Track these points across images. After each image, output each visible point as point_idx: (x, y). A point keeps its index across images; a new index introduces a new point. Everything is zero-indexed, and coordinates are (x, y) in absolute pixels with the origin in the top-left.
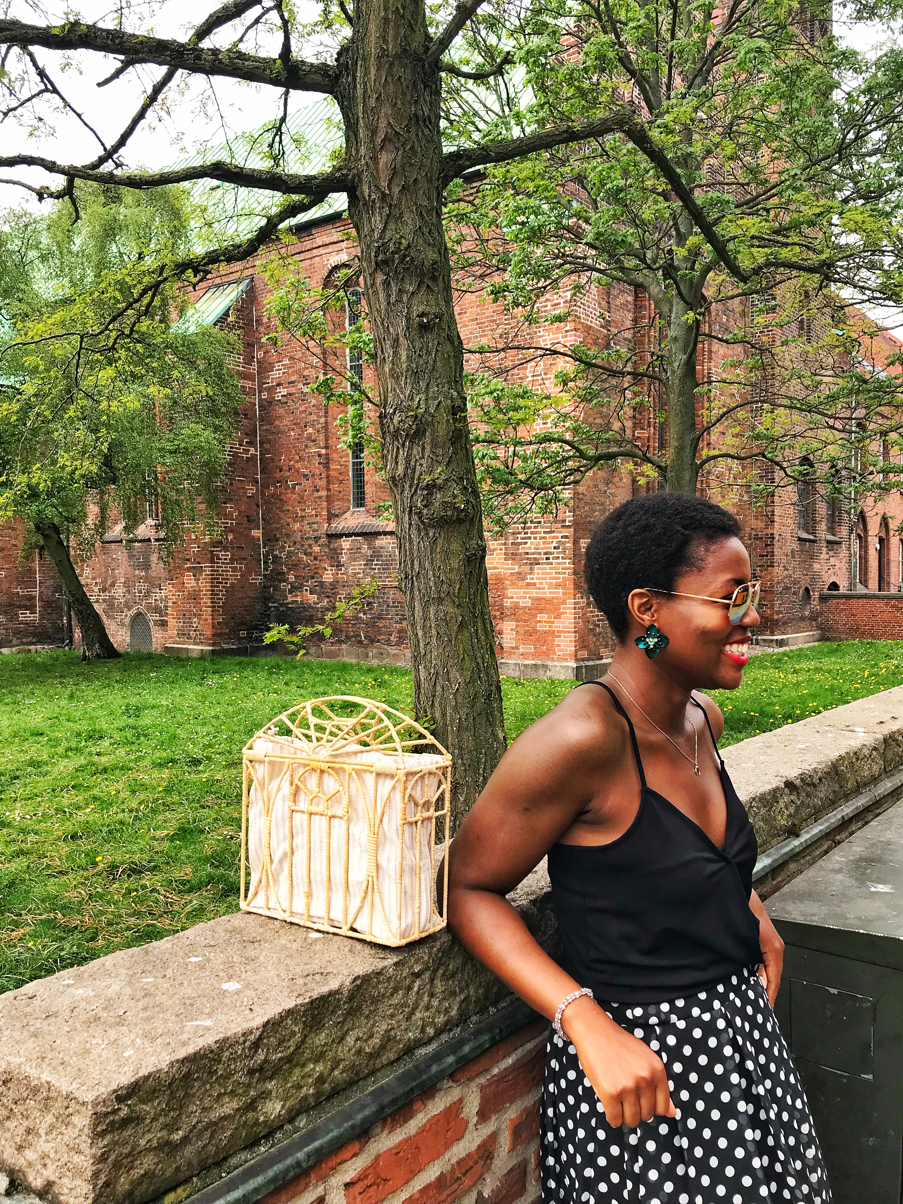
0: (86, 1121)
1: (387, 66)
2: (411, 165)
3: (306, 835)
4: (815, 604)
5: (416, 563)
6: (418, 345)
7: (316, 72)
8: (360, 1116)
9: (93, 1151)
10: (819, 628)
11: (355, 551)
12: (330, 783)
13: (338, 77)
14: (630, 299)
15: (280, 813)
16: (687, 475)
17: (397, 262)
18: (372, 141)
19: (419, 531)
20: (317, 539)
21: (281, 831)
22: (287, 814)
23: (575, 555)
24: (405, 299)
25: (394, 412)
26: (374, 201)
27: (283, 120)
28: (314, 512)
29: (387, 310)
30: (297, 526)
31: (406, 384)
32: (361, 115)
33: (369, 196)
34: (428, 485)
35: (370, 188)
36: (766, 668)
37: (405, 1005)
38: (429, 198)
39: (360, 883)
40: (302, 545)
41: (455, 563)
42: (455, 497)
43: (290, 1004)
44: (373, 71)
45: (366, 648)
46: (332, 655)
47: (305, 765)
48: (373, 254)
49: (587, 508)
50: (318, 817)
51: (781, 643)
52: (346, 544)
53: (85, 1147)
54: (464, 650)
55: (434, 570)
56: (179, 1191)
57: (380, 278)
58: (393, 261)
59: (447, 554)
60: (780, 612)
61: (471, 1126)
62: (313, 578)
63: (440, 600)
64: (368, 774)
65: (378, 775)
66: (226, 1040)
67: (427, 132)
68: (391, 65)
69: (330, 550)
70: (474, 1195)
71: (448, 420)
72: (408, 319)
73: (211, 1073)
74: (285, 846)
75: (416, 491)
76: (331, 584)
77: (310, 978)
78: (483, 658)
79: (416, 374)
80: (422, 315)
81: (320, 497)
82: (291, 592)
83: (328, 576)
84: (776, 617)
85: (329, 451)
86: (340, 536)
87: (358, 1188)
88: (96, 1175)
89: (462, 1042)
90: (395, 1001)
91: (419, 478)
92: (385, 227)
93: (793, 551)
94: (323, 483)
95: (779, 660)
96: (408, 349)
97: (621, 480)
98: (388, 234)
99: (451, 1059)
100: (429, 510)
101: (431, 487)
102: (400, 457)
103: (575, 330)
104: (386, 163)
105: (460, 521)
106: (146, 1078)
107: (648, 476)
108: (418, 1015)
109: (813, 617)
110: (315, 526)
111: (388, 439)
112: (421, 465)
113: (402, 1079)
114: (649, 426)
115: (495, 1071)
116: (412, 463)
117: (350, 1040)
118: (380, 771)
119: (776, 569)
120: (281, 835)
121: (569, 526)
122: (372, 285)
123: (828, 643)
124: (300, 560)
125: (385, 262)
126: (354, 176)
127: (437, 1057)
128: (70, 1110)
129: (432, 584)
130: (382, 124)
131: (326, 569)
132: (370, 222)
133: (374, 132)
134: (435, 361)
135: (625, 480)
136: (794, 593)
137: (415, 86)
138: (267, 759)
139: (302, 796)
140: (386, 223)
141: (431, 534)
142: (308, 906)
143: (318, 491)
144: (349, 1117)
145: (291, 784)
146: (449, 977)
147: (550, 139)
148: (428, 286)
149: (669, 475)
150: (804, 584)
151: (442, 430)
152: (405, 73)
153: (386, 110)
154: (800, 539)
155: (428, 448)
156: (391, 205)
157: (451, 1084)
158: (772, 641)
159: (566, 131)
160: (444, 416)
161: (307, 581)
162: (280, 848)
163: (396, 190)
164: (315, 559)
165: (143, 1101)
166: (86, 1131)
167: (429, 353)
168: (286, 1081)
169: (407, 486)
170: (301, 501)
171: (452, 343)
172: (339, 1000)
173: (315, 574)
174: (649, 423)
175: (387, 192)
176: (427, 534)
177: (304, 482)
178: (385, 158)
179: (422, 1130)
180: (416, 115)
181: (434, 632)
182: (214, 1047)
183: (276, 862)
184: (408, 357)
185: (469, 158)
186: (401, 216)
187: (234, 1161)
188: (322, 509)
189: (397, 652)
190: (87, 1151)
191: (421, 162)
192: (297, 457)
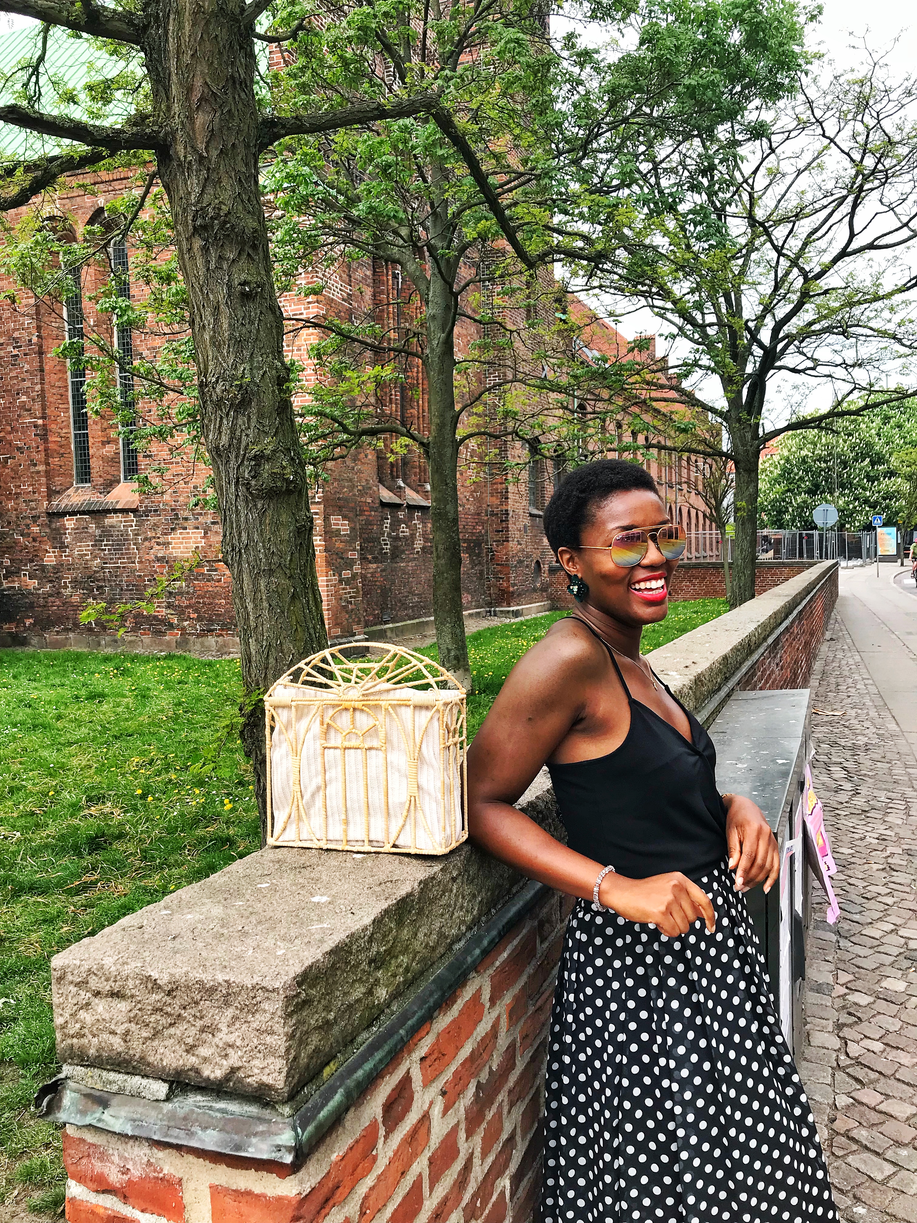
0: (279, 1005)
1: (203, 23)
2: (229, 129)
3: (340, 768)
4: (545, 576)
5: (244, 535)
6: (240, 314)
7: (119, 20)
8: (432, 1000)
9: (286, 1029)
10: (549, 598)
11: (81, 532)
12: (363, 721)
13: (146, 28)
14: (369, 273)
15: (312, 752)
16: (449, 451)
17: (216, 228)
18: (188, 99)
19: (247, 502)
20: (35, 518)
21: (313, 768)
22: (319, 750)
23: (326, 533)
24: (225, 266)
25: (217, 381)
26: (190, 163)
27: (41, 59)
28: (30, 489)
29: (206, 276)
30: (11, 504)
31: (228, 352)
32: (173, 69)
33: (185, 157)
34: (255, 456)
35: (185, 148)
36: (507, 637)
37: (449, 906)
38: (246, 165)
39: (402, 804)
40: (18, 526)
41: (285, 534)
42: (284, 468)
43: (385, 905)
44: (187, 27)
45: (97, 636)
46: (56, 645)
47: (334, 706)
48: (190, 218)
49: (335, 484)
50: (352, 751)
51: (516, 614)
52: (70, 523)
53: (279, 1028)
54: (297, 622)
55: (263, 542)
56: (331, 1064)
57: (198, 243)
58: (212, 227)
59: (277, 525)
60: (515, 585)
61: (486, 1010)
62: (33, 561)
63: (271, 572)
64: (403, 708)
65: (415, 707)
66: (353, 935)
67: (243, 95)
68: (208, 23)
69: (52, 530)
70: (487, 1069)
71: (274, 391)
72: (229, 287)
73: (347, 963)
74: (319, 780)
75: (242, 462)
76: (54, 567)
77: (383, 885)
78: (314, 628)
79: (239, 343)
80: (244, 283)
81: (38, 472)
82: (6, 577)
83: (50, 559)
84: (511, 589)
85: (47, 422)
86: (63, 514)
87: (428, 1062)
88: (288, 1050)
89: (480, 938)
90: (443, 902)
91: (246, 448)
92: (203, 191)
93: (525, 526)
94: (41, 456)
95: (519, 630)
96: (231, 317)
97: (366, 456)
98: (206, 198)
99: (477, 952)
100: (258, 481)
101: (259, 458)
102: (224, 428)
103: (318, 302)
104: (203, 124)
105: (289, 492)
106: (310, 967)
107: (397, 453)
108: (456, 914)
109: (544, 589)
110: (33, 504)
111: (210, 409)
112: (247, 435)
113: (450, 968)
114: (391, 403)
115: (497, 963)
116: (238, 433)
117: (420, 935)
118: (417, 703)
119: (511, 544)
120: (313, 772)
121: (319, 503)
122: (189, 250)
123: (558, 612)
124: (16, 542)
125: (204, 227)
126: (166, 134)
127: (467, 951)
128: (259, 999)
129: (261, 556)
130: (198, 83)
131: (47, 551)
132: (186, 184)
133: (190, 90)
134: (258, 331)
135: (370, 457)
136: (527, 566)
137: (231, 47)
138: (293, 704)
139: (332, 733)
140: (204, 187)
141: (259, 506)
142: (346, 831)
143: (35, 465)
144: (425, 1002)
145: (322, 723)
146: (470, 881)
147: (361, 115)
148: (249, 255)
149: (432, 451)
150: (535, 557)
151: (268, 400)
152: (223, 34)
153: (202, 68)
154: (531, 515)
155: (254, 418)
156: (209, 169)
157: (475, 975)
158: (508, 612)
159: (377, 109)
160: (270, 387)
161: (26, 565)
162: (311, 783)
163: (214, 153)
164: (34, 540)
165: (311, 987)
166: (279, 1013)
167: (252, 322)
168: (388, 970)
169: (232, 456)
170: (16, 476)
171: (274, 313)
172: (413, 901)
173: (35, 556)
174: (391, 399)
175: (205, 154)
176: (255, 505)
177: (18, 455)
178: (201, 119)
179: (461, 1013)
180: (232, 77)
181: (265, 604)
182: (347, 941)
183: (307, 796)
184: (230, 325)
185: (284, 127)
186: (219, 181)
187: (359, 1039)
188: (40, 484)
189: (133, 638)
190: (281, 1031)
191: (239, 126)
192: (9, 428)
